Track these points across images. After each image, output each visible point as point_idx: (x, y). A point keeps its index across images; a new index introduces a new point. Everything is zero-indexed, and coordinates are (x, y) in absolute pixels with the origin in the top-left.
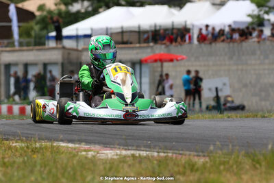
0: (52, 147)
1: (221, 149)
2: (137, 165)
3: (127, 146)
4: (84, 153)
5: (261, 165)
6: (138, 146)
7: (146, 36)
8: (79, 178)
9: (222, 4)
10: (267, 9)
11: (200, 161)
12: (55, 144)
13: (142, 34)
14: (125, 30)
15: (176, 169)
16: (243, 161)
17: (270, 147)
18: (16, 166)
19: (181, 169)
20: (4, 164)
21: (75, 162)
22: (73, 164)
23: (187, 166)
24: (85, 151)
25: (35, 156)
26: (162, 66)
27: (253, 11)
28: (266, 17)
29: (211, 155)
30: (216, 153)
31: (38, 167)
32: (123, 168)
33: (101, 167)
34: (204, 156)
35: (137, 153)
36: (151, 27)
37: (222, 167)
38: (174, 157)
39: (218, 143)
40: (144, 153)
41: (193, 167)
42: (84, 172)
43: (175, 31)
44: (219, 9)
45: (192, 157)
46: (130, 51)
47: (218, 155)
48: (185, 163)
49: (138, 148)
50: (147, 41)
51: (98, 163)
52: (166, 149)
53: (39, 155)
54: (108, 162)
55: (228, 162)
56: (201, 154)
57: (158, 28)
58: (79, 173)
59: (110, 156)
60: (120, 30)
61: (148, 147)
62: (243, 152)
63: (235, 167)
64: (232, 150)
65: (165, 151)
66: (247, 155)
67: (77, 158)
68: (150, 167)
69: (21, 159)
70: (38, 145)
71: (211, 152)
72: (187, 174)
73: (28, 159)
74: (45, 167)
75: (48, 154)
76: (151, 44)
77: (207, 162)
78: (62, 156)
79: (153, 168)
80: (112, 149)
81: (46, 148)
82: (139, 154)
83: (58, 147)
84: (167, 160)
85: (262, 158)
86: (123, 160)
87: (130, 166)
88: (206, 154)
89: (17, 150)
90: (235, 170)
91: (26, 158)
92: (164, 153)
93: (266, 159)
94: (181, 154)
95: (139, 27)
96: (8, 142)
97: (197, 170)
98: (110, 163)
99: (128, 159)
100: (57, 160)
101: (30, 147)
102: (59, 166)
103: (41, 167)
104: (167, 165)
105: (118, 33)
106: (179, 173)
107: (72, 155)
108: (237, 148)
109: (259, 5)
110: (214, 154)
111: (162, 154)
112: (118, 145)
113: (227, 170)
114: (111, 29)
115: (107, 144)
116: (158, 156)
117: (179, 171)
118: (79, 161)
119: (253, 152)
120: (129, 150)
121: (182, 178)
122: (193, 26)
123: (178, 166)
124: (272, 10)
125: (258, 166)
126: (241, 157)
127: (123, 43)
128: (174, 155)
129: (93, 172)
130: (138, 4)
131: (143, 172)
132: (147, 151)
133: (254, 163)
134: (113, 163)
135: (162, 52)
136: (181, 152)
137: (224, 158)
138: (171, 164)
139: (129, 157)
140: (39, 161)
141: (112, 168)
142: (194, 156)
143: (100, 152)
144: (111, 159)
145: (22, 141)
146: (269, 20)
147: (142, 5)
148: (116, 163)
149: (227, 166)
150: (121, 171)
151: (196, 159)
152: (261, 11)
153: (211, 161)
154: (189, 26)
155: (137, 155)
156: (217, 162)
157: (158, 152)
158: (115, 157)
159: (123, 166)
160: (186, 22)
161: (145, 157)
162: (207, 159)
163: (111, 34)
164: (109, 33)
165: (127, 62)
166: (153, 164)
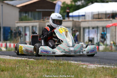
0: (68, 63)
2: (105, 71)
3: (100, 63)
4: (81, 66)
6: (105, 63)
7: (109, 16)
8: (79, 77)
12: (69, 62)
13: (107, 15)
14: (100, 13)
18: (52, 71)
20: (47, 70)
21: (78, 70)
22: (77, 71)
24: (82, 65)
25: (61, 67)
26: (116, 29)
31: (62, 72)
33: (89, 72)
35: (105, 66)
36: (111, 11)
40: (107, 66)
42: (82, 74)
46: (102, 22)
50: (109, 18)
51: (88, 70)
53: (62, 67)
57: (114, 12)
58: (79, 75)
59: (93, 67)
60: (97, 13)
61: (110, 64)
67: (79, 68)
68: (110, 72)
69: (55, 68)
70: (62, 62)
73: (57, 69)
74: (65, 71)
75: (66, 66)
76: (111, 19)
78: (72, 67)
79: (112, 73)
80: (94, 64)
81: (65, 63)
82: (106, 67)
83: (70, 63)
86: (98, 69)
87: (101, 71)
89: (53, 64)
91: (57, 68)
95: (106, 12)
96: (49, 61)
98: (93, 70)
99: (101, 69)
100: (70, 69)
101: (58, 63)
102: (71, 72)
103: (63, 72)
105: (96, 14)
107: (76, 67)
111: (115, 67)
112: (96, 62)
114: (94, 12)
115: (91, 62)
118: (80, 70)
120: (101, 65)
127: (99, 18)
129: (85, 74)
130: (106, 2)
131: (107, 74)
134: (94, 70)
139: (101, 68)
140: (62, 69)
141: (94, 72)
143: (89, 66)
144: (93, 68)
145: (55, 60)
147: (107, 2)
150: (98, 74)
155: (105, 67)
157: (114, 66)
158: (95, 68)
159: (98, 72)
161: (108, 68)
163: (94, 15)
164: (93, 14)
165: (100, 27)
166: (112, 71)
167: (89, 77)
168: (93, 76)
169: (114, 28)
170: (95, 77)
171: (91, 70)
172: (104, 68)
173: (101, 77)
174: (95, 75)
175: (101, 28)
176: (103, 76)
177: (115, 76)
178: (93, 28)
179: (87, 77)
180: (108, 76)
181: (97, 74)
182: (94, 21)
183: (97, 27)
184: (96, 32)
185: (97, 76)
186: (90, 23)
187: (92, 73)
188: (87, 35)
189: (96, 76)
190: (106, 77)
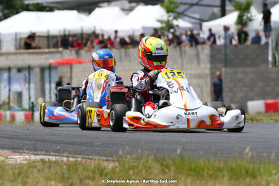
1: (130, 154)
2: (46, 170)
3: (36, 151)
5: (170, 170)
6: (47, 151)
7: (55, 40)
9: (131, 9)
10: (176, 14)
11: (110, 166)
13: (51, 39)
15: (85, 173)
16: (152, 166)
17: (179, 152)
19: (91, 174)
23: (96, 171)
26: (71, 72)
27: (162, 16)
28: (175, 23)
29: (120, 159)
30: (126, 158)
32: (32, 173)
33: (10, 172)
34: (113, 161)
35: (46, 158)
36: (60, 32)
37: (131, 172)
38: (84, 162)
39: (127, 148)
40: (53, 158)
41: (102, 173)
43: (84, 36)
44: (127, 14)
45: (101, 162)
46: (40, 56)
47: (127, 160)
48: (95, 167)
49: (47, 152)
50: (56, 46)
51: (7, 167)
52: (75, 153)
54: (17, 166)
55: (137, 167)
56: (110, 158)
57: (67, 33)
59: (19, 161)
61: (58, 152)
62: (152, 157)
63: (144, 171)
64: (142, 154)
65: (75, 156)
66: (156, 159)
68: (59, 172)
71: (121, 157)
72: (96, 178)
76: (61, 49)
77: (116, 167)
79: (63, 173)
80: (21, 154)
82: (49, 159)
84: (76, 164)
85: (171, 162)
86: (32, 165)
87: (39, 170)
88: (115, 159)
90: (144, 175)
92: (74, 157)
93: (175, 163)
94: (90, 159)
95: (48, 32)
97: (107, 175)
98: (19, 168)
99: (37, 164)
104: (77, 170)
106: (88, 178)
108: (146, 152)
109: (169, 11)
110: (123, 159)
111: (71, 159)
112: (27, 149)
113: (137, 174)
114: (20, 34)
115: (16, 149)
116: (68, 160)
117: (89, 176)
119: (162, 156)
120: (38, 154)
121: (92, 183)
122: (102, 31)
123: (88, 171)
124: (180, 15)
125: (167, 170)
126: (149, 162)
128: (84, 160)
129: (2, 177)
130: (48, 9)
131: (52, 177)
132: (56, 156)
133: (163, 168)
134: (22, 168)
135: (71, 57)
136: (90, 157)
137: (134, 162)
138: (81, 169)
139: (38, 162)
141: (21, 172)
142: (104, 160)
143: (9, 157)
144: (20, 164)
146: (177, 26)
147: (50, 9)
148: (25, 168)
149: (136, 171)
150: (31, 176)
151: (105, 164)
152: (170, 16)
153: (120, 166)
154: (98, 32)
155: (47, 160)
156: (127, 167)
157: (68, 157)
158: (25, 162)
159: (32, 171)
160: (95, 27)
161: (55, 162)
162: (117, 164)
163: (20, 39)
164: (18, 37)
165: (36, 67)
166: (63, 168)
167: (9, 184)
168: (20, 180)
169: (69, 70)
170: (24, 184)
171: (15, 167)
172: (46, 162)
173: (37, 183)
174: (24, 179)
175: (37, 71)
176: (42, 180)
177: (70, 181)
178: (19, 70)
179: (6, 183)
180: (55, 180)
181: (28, 177)
182: (21, 54)
183: (29, 68)
184: (27, 80)
185: (30, 181)
186: (13, 57)
187: (16, 174)
188: (5, 87)
189: (27, 180)
190: (49, 183)
